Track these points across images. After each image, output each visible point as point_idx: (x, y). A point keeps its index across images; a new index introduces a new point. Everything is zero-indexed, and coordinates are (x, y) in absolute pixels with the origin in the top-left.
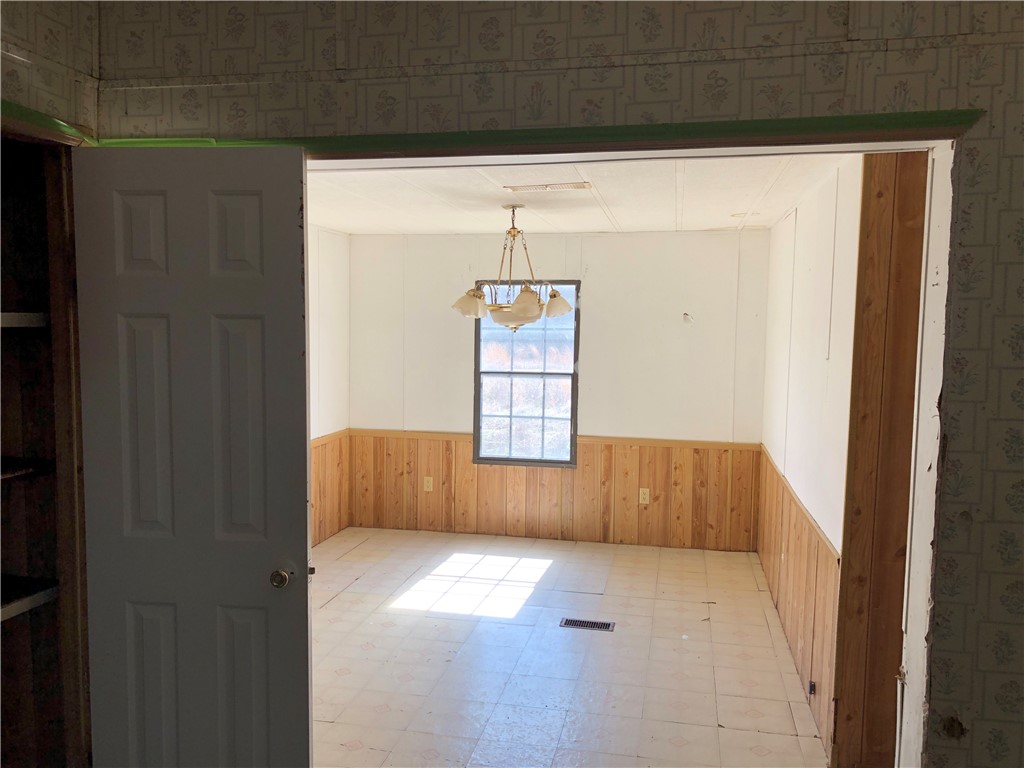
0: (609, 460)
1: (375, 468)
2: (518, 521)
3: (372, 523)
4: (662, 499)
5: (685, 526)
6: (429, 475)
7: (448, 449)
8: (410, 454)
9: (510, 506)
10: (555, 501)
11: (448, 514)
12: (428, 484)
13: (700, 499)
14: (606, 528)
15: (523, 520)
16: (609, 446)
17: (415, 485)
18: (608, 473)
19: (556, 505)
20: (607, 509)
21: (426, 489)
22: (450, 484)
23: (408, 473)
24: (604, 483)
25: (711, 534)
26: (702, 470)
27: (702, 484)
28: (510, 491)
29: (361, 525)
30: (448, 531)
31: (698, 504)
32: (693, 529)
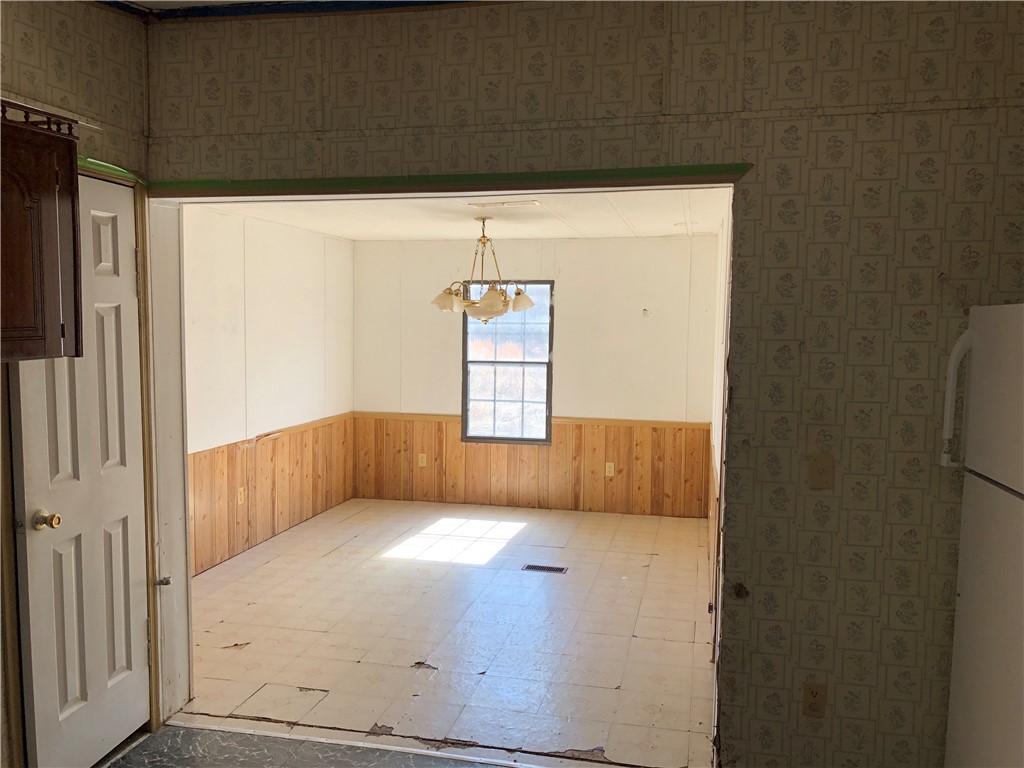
0: (579, 438)
1: (376, 446)
2: (501, 492)
3: (373, 495)
4: (625, 472)
5: (645, 496)
6: (423, 452)
7: (440, 429)
8: (406, 434)
9: (494, 479)
10: (532, 475)
11: (440, 486)
12: (422, 460)
13: (658, 472)
14: (577, 497)
15: (505, 491)
16: (580, 426)
17: (411, 461)
18: (579, 449)
19: (533, 478)
20: (577, 481)
21: (420, 465)
22: (442, 459)
23: (406, 450)
24: (575, 458)
25: (668, 502)
26: (659, 446)
27: (660, 459)
28: (494, 466)
29: (364, 497)
30: (440, 502)
31: (657, 476)
32: (653, 498)
